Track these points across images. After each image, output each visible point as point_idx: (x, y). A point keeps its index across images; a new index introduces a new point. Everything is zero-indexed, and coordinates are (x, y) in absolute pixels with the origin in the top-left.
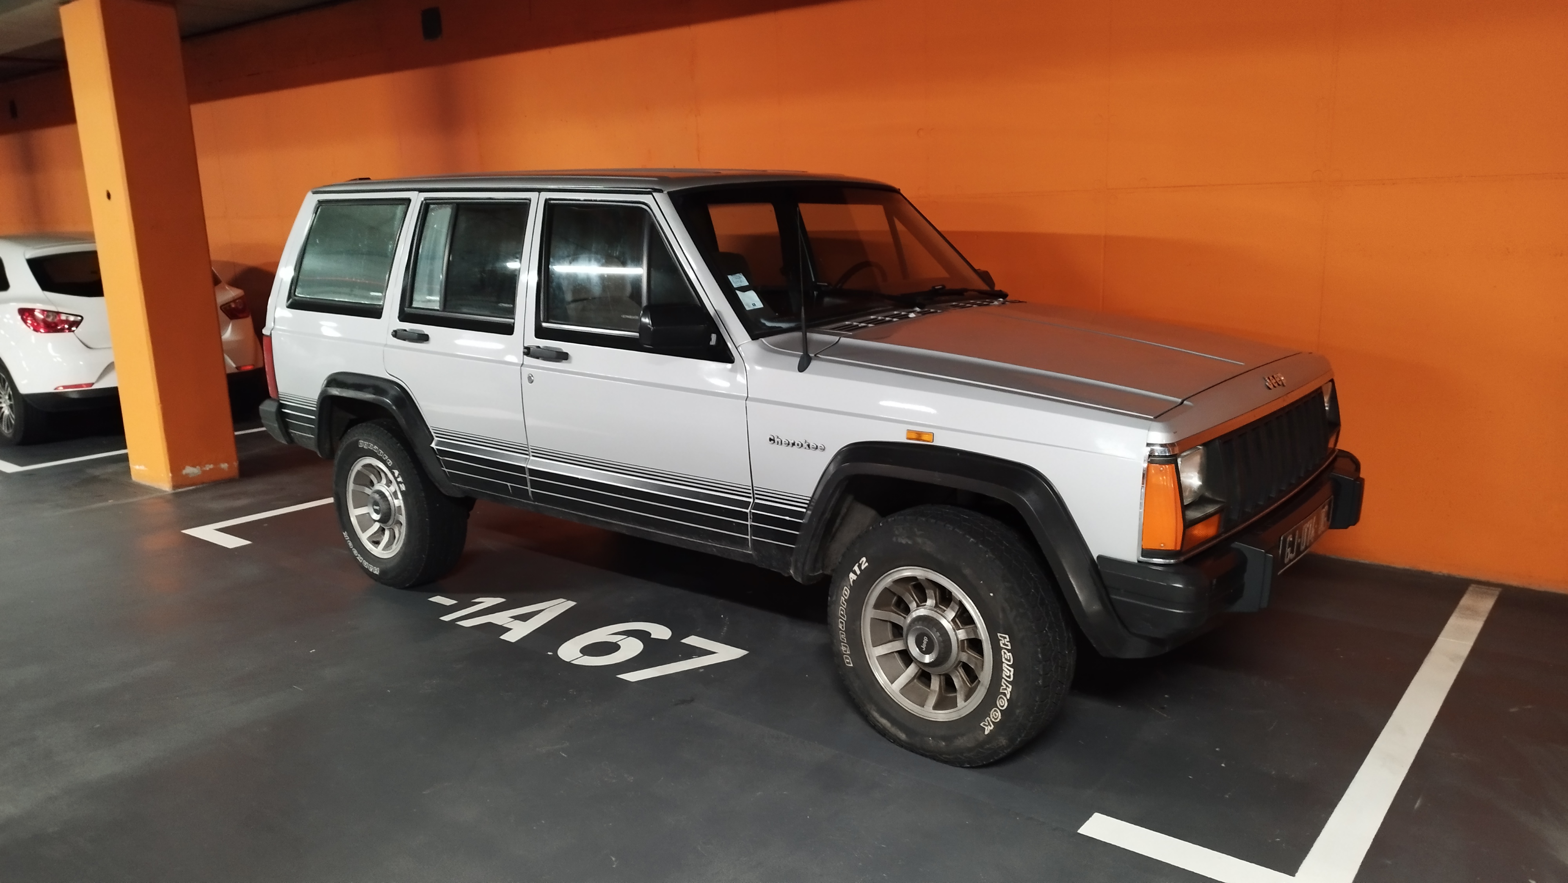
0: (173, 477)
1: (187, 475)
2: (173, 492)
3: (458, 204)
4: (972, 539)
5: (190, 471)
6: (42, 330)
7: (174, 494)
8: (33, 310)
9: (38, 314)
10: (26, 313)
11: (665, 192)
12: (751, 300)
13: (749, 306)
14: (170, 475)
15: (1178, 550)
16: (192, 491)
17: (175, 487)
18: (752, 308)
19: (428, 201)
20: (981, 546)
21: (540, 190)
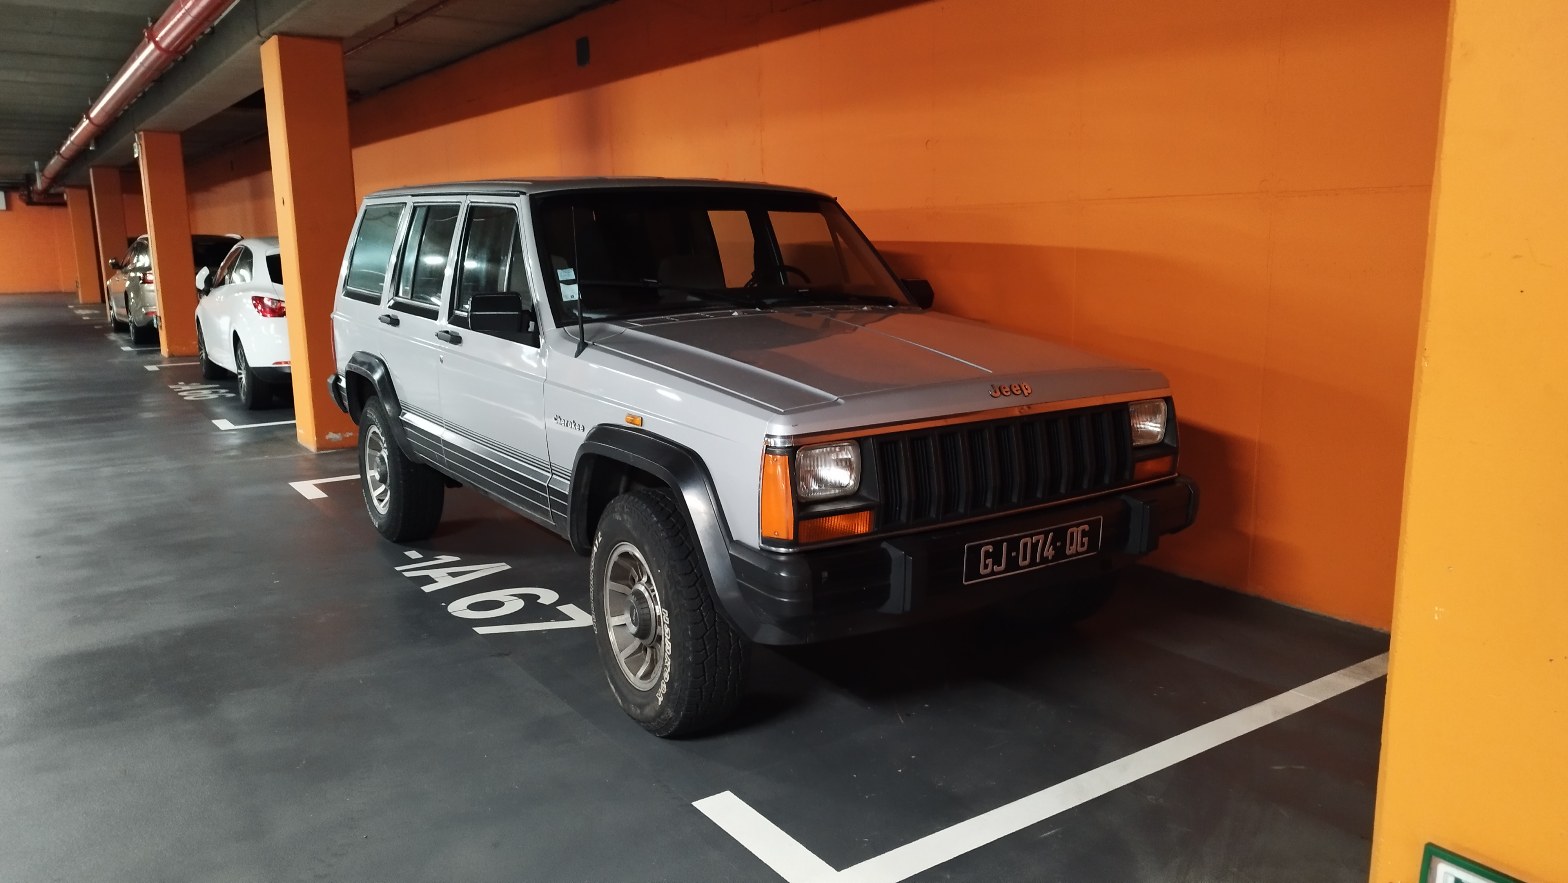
0: (317, 441)
1: (330, 439)
2: (317, 453)
3: (429, 207)
4: (655, 518)
5: (331, 436)
6: (268, 315)
7: (318, 454)
8: (262, 298)
9: (266, 301)
10: (258, 300)
11: (528, 195)
12: (570, 293)
13: (566, 297)
14: (316, 438)
15: (791, 540)
16: (334, 453)
17: (318, 449)
18: (570, 299)
19: (416, 204)
20: (659, 525)
21: (467, 194)
